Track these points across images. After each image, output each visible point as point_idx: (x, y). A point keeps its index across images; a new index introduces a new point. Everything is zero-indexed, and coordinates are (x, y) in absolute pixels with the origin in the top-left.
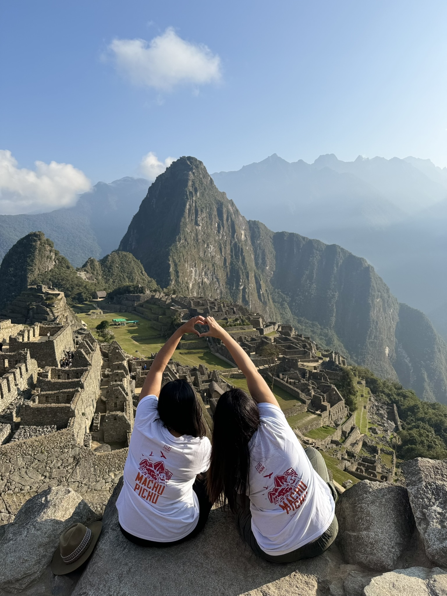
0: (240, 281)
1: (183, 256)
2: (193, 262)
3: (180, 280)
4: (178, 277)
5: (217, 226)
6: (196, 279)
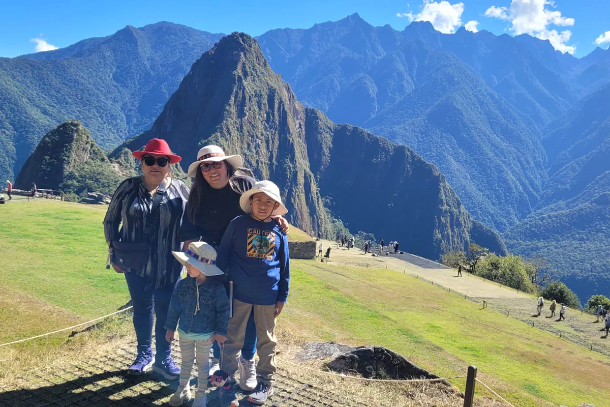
5: (266, 116)
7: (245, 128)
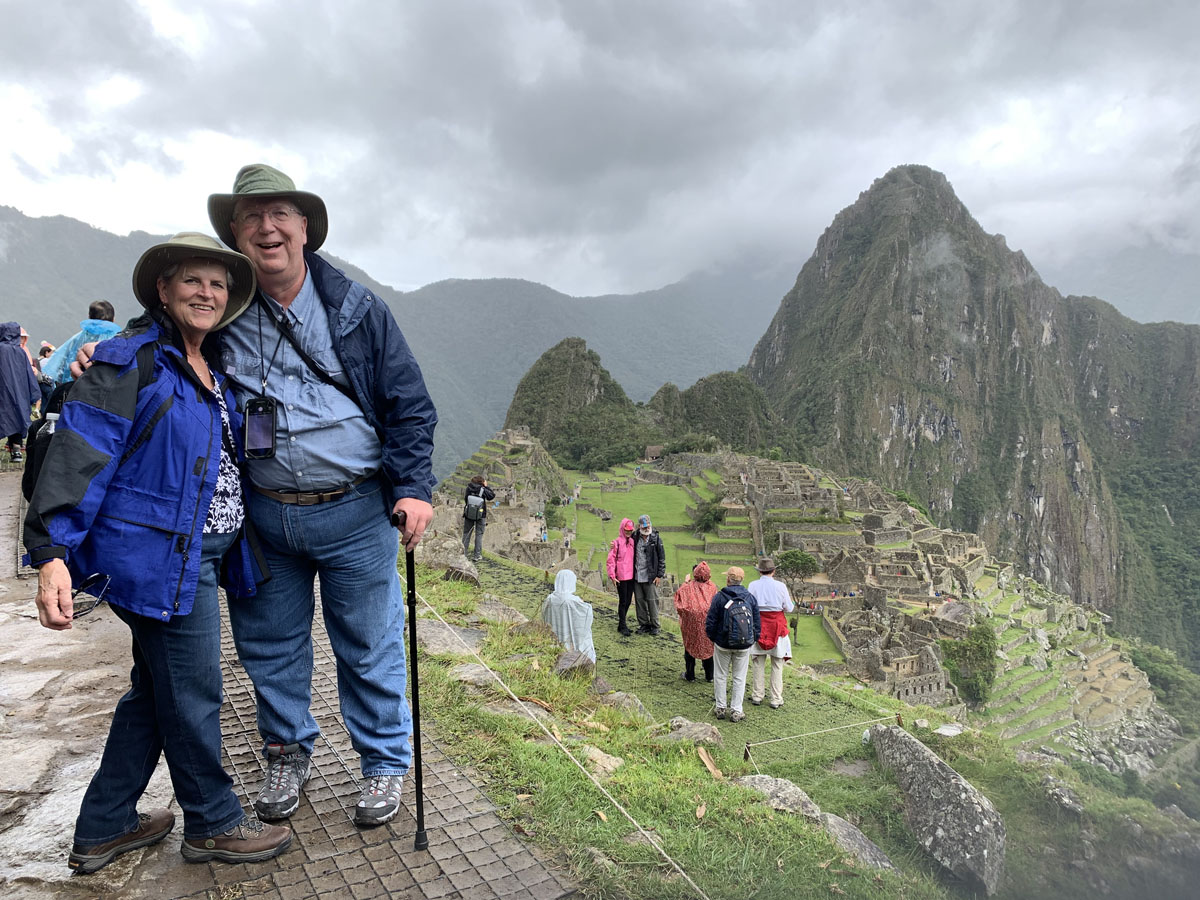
0: (1017, 438)
1: (871, 381)
2: (896, 392)
3: (858, 431)
4: (852, 423)
5: (966, 312)
6: (901, 432)
7: (919, 338)
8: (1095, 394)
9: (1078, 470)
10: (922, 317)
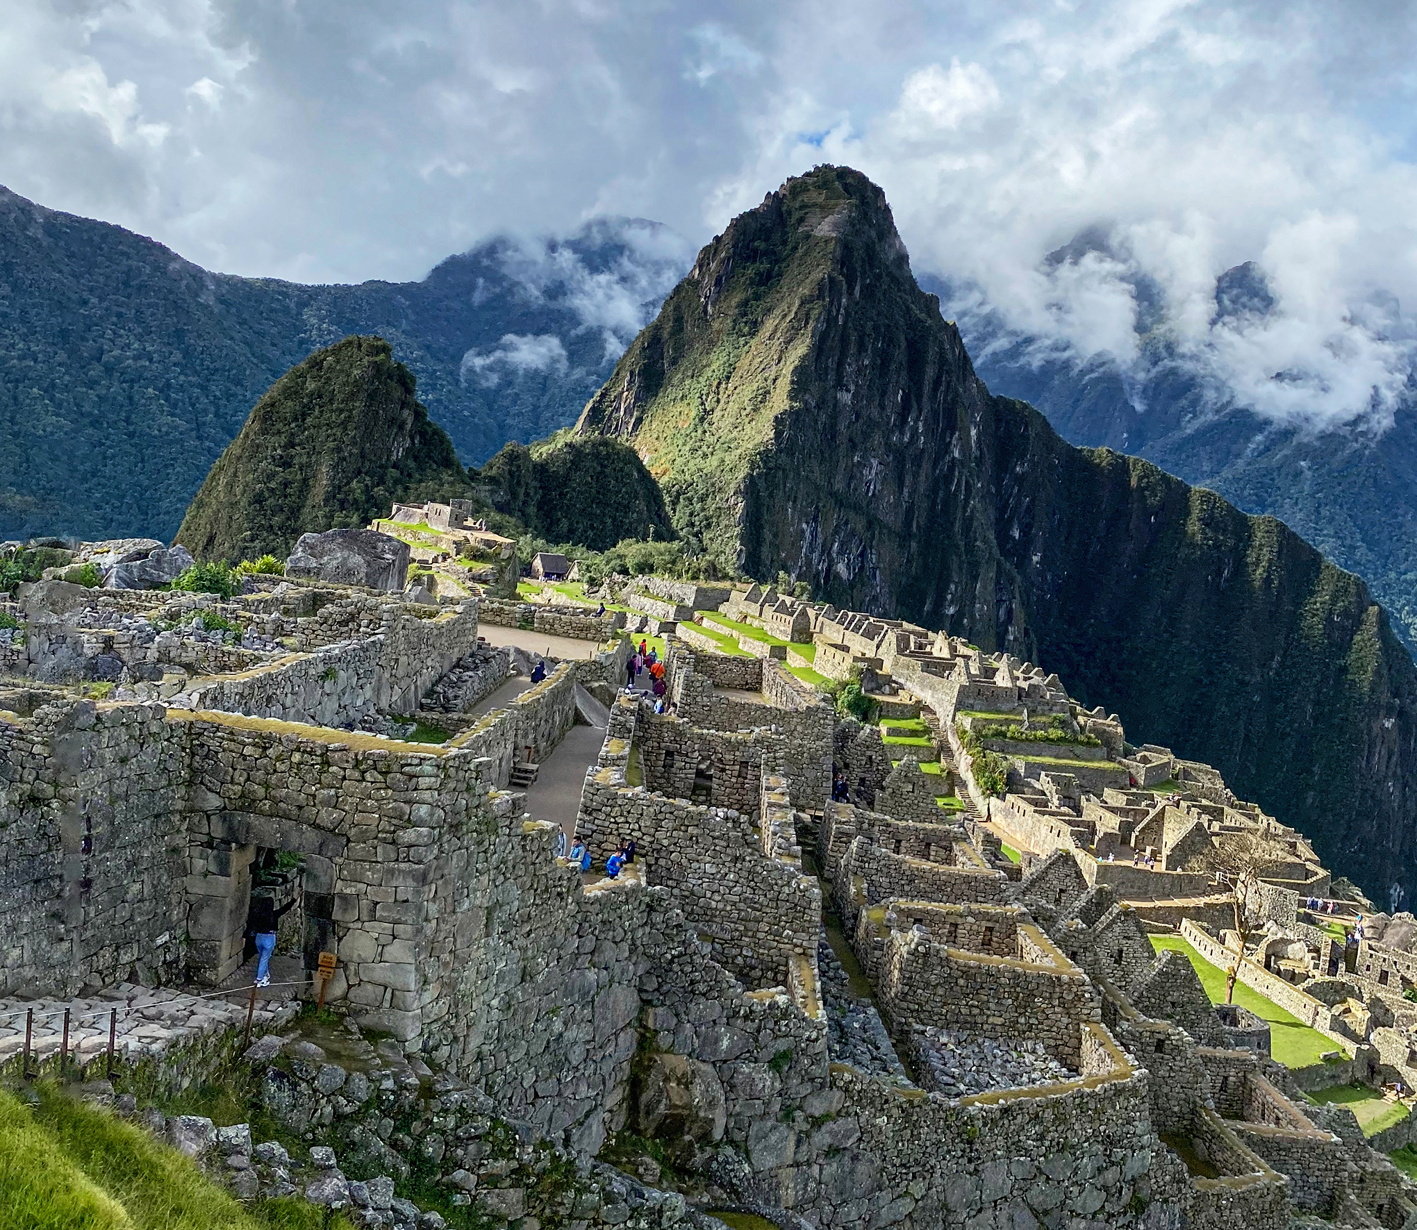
2: (812, 503)
5: (899, 398)
7: (842, 427)
8: (1017, 534)
9: (1011, 638)
10: (850, 396)
